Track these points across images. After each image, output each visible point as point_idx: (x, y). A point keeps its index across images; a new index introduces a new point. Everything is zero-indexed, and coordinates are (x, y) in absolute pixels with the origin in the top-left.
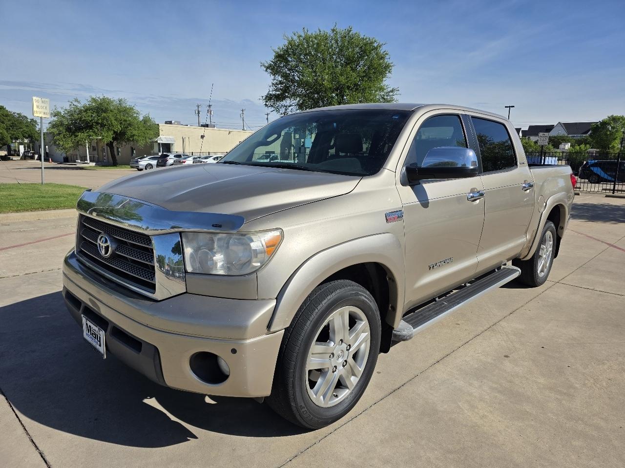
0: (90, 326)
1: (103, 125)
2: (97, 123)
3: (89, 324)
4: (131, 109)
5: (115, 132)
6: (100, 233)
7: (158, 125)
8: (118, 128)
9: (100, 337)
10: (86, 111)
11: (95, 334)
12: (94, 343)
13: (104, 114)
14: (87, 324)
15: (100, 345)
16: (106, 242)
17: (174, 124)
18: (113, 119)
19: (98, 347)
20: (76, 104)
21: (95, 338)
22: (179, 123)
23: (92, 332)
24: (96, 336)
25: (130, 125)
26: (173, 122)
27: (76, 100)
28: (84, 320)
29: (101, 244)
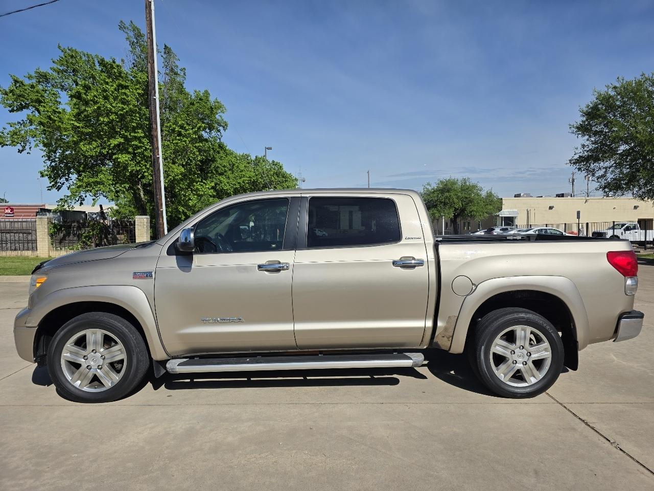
1: (445, 204)
2: (441, 202)
4: (474, 187)
5: (456, 209)
7: (501, 199)
8: (459, 205)
10: (433, 193)
13: (447, 194)
17: (523, 196)
18: (454, 197)
20: (428, 187)
22: (528, 195)
25: (471, 201)
26: (522, 195)
27: (429, 184)
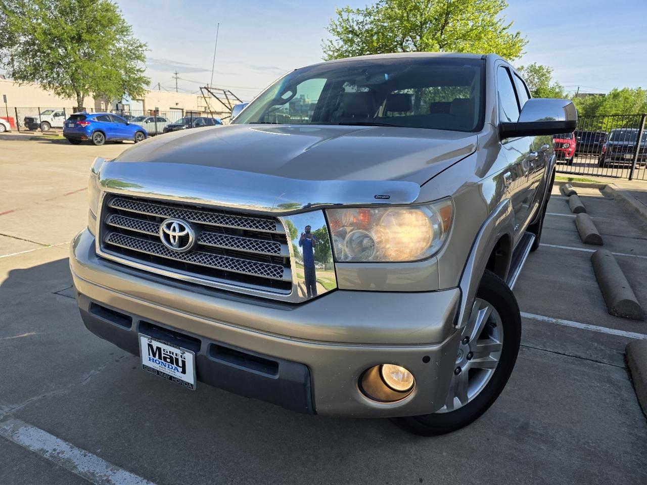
0: (159, 349)
3: (155, 344)
6: (162, 220)
9: (184, 362)
11: (171, 358)
12: (168, 370)
14: (150, 346)
15: (184, 372)
16: (182, 229)
19: (178, 375)
21: (172, 362)
23: (163, 355)
24: (173, 361)
28: (144, 341)
29: (170, 233)
